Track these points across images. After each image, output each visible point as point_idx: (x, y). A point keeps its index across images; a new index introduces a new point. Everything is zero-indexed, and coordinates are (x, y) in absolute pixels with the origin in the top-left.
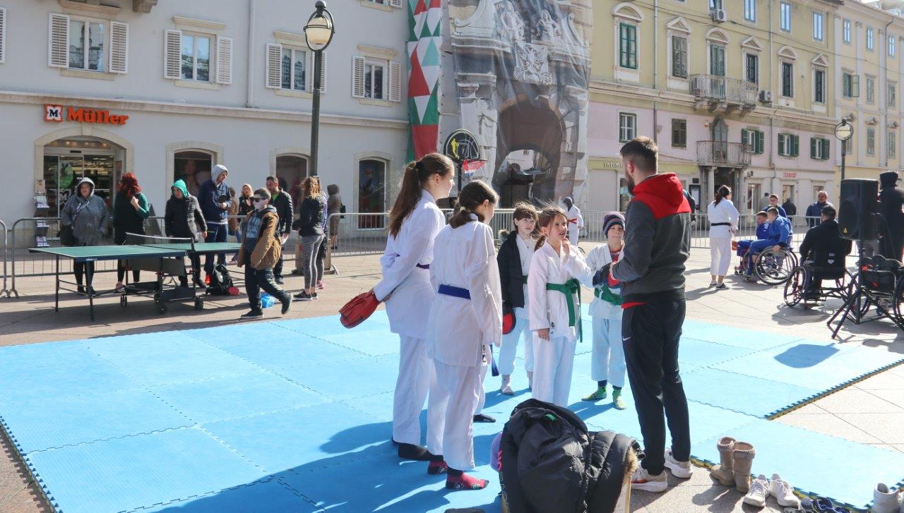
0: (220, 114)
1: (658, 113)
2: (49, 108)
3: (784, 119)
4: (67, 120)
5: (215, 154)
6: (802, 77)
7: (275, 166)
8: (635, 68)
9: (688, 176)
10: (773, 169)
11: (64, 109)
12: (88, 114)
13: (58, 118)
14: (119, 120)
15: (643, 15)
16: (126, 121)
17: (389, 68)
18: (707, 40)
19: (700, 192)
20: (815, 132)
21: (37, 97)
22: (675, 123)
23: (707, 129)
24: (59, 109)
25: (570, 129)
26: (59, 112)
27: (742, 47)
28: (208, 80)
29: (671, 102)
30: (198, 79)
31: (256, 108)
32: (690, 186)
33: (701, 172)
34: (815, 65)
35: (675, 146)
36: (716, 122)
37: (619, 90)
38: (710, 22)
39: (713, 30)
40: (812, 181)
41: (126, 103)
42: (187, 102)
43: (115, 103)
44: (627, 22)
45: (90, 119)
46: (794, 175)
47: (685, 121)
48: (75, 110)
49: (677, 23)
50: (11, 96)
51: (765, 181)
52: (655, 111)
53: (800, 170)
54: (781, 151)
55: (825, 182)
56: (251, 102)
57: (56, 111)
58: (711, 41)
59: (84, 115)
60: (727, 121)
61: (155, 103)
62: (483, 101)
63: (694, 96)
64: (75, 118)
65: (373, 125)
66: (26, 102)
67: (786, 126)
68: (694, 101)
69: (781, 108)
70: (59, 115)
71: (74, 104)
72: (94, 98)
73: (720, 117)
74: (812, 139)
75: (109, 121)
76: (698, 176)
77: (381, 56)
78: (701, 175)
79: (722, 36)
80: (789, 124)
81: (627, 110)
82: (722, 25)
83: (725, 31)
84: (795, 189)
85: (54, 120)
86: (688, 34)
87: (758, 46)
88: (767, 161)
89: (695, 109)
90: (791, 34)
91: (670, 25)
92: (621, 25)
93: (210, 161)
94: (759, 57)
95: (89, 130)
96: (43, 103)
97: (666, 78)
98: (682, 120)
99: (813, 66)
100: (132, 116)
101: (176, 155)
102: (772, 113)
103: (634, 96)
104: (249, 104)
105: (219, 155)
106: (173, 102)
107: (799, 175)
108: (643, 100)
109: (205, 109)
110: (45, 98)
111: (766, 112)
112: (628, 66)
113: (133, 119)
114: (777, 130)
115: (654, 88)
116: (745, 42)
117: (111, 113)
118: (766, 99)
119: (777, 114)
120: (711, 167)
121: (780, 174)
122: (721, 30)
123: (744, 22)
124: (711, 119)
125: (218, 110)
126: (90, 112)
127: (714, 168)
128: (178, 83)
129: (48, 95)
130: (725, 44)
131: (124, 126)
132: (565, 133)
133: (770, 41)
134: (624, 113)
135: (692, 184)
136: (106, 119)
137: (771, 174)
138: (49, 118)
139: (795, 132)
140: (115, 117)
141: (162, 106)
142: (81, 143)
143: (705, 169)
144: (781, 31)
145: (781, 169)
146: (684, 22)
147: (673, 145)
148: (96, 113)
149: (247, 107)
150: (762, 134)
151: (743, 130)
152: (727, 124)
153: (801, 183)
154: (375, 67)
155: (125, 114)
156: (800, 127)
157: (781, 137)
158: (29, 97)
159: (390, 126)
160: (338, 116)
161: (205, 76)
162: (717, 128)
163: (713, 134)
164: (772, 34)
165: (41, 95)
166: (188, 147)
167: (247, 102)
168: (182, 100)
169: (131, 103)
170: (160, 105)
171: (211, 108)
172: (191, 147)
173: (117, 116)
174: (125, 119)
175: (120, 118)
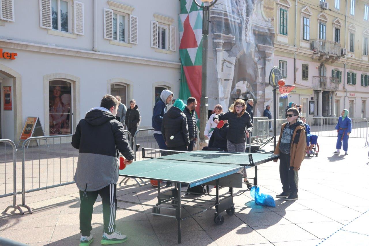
0: (77, 55)
1: (297, 61)
3: (350, 64)
5: (74, 82)
6: (358, 41)
8: (286, 34)
9: (309, 96)
10: (345, 91)
14: (11, 56)
15: (291, 4)
17: (169, 30)
18: (318, 19)
19: (314, 105)
20: (363, 71)
22: (304, 66)
23: (317, 69)
25: (260, 69)
27: (333, 24)
28: (67, 31)
29: (302, 54)
30: (61, 30)
31: (99, 51)
32: (310, 101)
33: (315, 93)
34: (365, 34)
35: (304, 79)
36: (321, 65)
37: (280, 47)
38: (320, 9)
39: (322, 14)
40: (361, 98)
41: (15, 44)
42: (56, 46)
43: (7, 43)
44: (283, 8)
46: (354, 95)
47: (308, 65)
49: (305, 10)
51: (342, 98)
52: (295, 60)
53: (357, 92)
54: (348, 82)
55: (366, 98)
56: (97, 47)
58: (320, 20)
60: (326, 66)
61: (35, 45)
62: (225, 52)
63: (313, 51)
65: (163, 65)
67: (351, 68)
68: (312, 54)
69: (349, 58)
73: (323, 64)
74: (361, 75)
75: (3, 56)
76: (313, 96)
77: (166, 22)
78: (315, 95)
79: (325, 18)
80: (352, 67)
81: (283, 59)
82: (326, 11)
83: (326, 15)
84: (354, 102)
86: (310, 16)
87: (340, 24)
88: (343, 87)
89: (312, 59)
90: (354, 17)
91: (303, 10)
92: (281, 9)
94: (341, 30)
97: (300, 41)
98: (307, 65)
99: (363, 35)
100: (19, 54)
101: (50, 82)
102: (346, 61)
103: (286, 51)
104: (94, 49)
105: (77, 83)
106: (47, 45)
107: (357, 95)
108: (290, 53)
109: (69, 51)
111: (343, 61)
112: (283, 33)
113: (21, 57)
114: (347, 70)
115: (295, 46)
116: (335, 21)
117: (4, 51)
118: (344, 53)
119: (348, 62)
120: (320, 91)
121: (348, 94)
122: (325, 14)
123: (334, 10)
124: (318, 64)
125: (77, 52)
127: (322, 91)
128: (50, 32)
130: (326, 22)
131: (14, 61)
132: (258, 71)
133: (345, 21)
134: (281, 61)
135: (311, 100)
137: (345, 94)
139: (355, 72)
140: (7, 54)
141: (41, 48)
143: (317, 92)
144: (350, 15)
145: (349, 92)
146: (309, 9)
147: (302, 79)
149: (93, 51)
150: (341, 72)
151: (332, 70)
152: (326, 67)
153: (357, 98)
154: (162, 29)
155: (15, 52)
156: (357, 69)
157: (348, 74)
159: (171, 66)
160: (145, 59)
161: (65, 29)
162: (322, 69)
163: (320, 72)
164: (346, 17)
166: (58, 78)
167: (94, 47)
168: (54, 44)
169: (19, 44)
170: (40, 46)
171: (72, 51)
172: (59, 78)
173: (9, 53)
174: (15, 56)
175: (11, 55)
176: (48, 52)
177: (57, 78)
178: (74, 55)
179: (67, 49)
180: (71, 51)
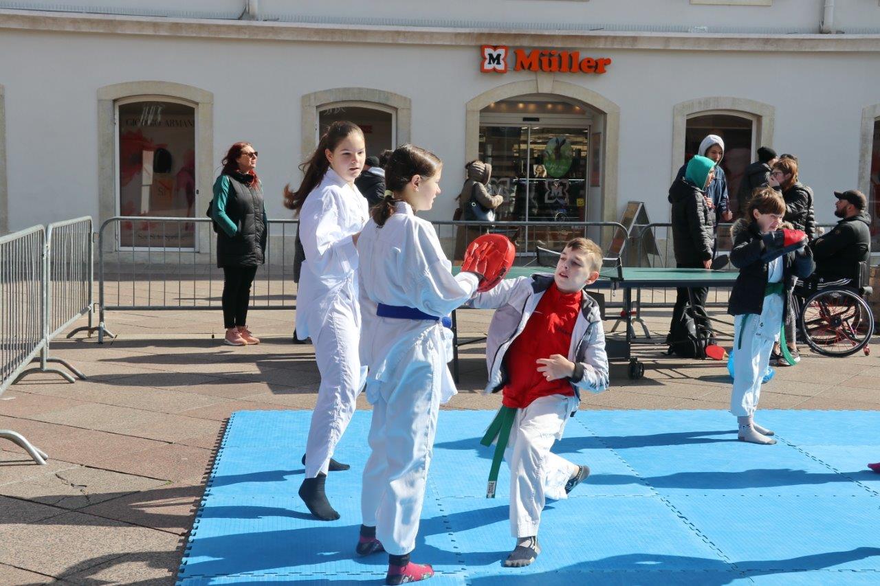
0: (769, 48)
2: (488, 51)
4: (516, 69)
5: (759, 117)
7: (871, 138)
11: (511, 53)
12: (547, 58)
13: (501, 67)
14: (596, 67)
16: (607, 68)
21: (470, 34)
24: (502, 52)
26: (502, 57)
31: (838, 32)
41: (606, 38)
42: (709, 32)
43: (590, 38)
45: (550, 66)
48: (527, 52)
50: (432, 34)
56: (830, 22)
57: (499, 56)
59: (540, 61)
61: (654, 34)
64: (526, 65)
66: (454, 44)
70: (502, 62)
71: (525, 43)
72: (557, 33)
75: (580, 68)
85: (494, 70)
93: (750, 131)
95: (547, 84)
96: (479, 43)
100: (616, 59)
101: (689, 122)
104: (824, 28)
105: (765, 121)
106: (686, 31)
109: (742, 40)
110: (481, 35)
113: (620, 66)
117: (583, 56)
125: (767, 41)
126: (551, 55)
129: (486, 31)
131: (603, 75)
136: (575, 66)
138: (487, 66)
140: (589, 62)
141: (668, 40)
142: (541, 106)
148: (560, 57)
149: (821, 32)
155: (605, 56)
158: (457, 35)
165: (476, 31)
166: (711, 108)
167: (823, 23)
168: (702, 28)
169: (615, 38)
170: (664, 38)
171: (752, 39)
172: (716, 108)
173: (592, 60)
174: (605, 65)
175: (597, 63)
176: (686, 48)
177: (708, 109)
178: (760, 49)
179: (737, 36)
180: (748, 39)
